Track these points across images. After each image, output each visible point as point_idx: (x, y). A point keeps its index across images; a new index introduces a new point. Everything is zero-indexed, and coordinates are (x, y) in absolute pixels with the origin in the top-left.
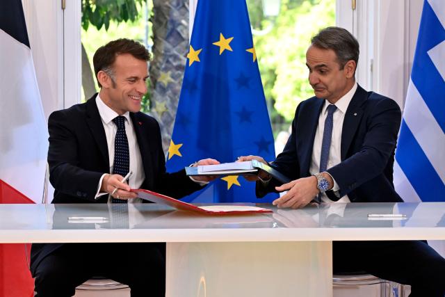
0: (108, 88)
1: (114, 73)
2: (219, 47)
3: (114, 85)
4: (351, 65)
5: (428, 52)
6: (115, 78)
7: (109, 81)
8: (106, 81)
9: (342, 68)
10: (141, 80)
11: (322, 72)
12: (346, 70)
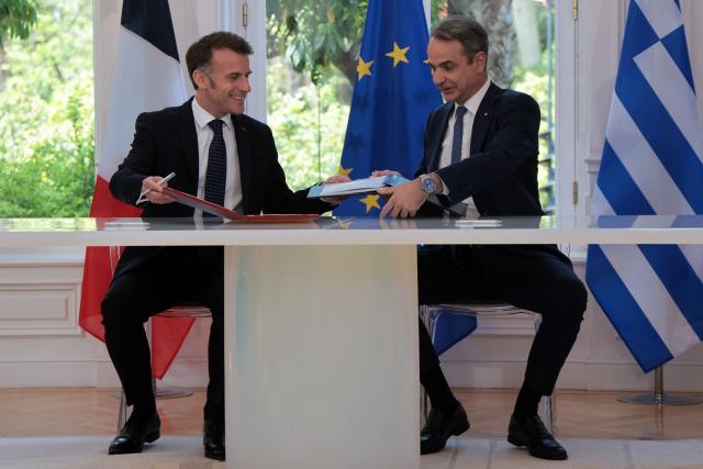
0: (206, 90)
1: (212, 71)
2: (393, 59)
3: (213, 85)
4: (481, 58)
5: (635, 59)
6: (213, 76)
7: (207, 81)
8: (203, 81)
9: (470, 62)
10: (243, 77)
11: (448, 69)
12: (475, 64)
